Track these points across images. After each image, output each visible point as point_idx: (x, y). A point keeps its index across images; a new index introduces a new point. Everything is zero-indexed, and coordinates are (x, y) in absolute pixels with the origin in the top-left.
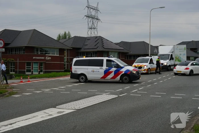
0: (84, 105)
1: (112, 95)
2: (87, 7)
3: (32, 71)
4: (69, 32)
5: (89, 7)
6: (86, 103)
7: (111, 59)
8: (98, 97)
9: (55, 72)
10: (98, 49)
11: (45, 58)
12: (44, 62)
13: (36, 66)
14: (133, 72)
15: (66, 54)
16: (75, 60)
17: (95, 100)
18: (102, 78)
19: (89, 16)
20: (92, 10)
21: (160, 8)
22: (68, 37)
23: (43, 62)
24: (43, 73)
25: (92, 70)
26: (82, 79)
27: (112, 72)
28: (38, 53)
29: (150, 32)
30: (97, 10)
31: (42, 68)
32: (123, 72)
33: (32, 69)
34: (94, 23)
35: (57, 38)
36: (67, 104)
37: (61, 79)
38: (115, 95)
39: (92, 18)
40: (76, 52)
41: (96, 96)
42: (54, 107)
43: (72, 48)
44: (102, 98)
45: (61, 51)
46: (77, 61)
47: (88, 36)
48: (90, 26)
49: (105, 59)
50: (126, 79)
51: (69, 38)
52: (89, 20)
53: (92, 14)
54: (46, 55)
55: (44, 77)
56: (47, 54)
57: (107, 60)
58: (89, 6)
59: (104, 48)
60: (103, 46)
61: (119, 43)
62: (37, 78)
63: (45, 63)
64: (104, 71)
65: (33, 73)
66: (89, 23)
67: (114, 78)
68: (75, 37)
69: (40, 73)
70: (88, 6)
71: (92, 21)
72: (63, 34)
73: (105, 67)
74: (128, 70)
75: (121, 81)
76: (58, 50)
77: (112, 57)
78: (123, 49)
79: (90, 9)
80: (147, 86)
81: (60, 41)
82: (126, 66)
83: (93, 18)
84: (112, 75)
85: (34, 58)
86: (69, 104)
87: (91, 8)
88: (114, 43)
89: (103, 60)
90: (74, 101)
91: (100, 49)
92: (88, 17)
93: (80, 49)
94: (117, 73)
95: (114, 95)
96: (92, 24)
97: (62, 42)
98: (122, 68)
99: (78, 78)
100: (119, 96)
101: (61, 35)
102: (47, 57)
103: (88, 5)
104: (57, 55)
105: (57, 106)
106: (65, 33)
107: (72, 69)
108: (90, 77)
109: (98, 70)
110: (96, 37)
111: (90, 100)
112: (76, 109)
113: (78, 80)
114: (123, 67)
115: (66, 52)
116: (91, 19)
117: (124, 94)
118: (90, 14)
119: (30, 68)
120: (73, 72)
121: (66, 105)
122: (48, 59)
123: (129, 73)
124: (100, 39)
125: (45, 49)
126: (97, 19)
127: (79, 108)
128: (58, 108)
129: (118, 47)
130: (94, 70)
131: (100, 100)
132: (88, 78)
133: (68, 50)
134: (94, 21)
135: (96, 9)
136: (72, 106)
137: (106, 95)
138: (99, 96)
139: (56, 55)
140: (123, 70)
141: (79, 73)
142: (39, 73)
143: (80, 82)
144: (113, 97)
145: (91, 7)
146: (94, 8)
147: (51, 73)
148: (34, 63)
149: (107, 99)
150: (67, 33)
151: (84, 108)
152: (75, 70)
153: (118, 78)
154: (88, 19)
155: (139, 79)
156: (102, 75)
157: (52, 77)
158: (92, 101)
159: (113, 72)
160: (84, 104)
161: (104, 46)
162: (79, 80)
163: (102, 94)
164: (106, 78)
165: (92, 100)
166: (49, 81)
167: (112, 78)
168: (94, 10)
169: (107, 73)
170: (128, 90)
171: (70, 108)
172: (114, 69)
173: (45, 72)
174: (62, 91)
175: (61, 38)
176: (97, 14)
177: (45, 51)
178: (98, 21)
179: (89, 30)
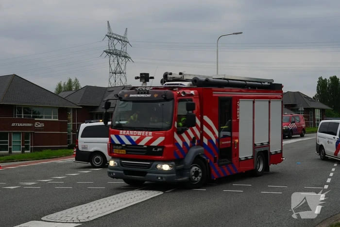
0: (97, 212)
1: (151, 191)
2: (108, 36)
3: (10, 149)
4: (76, 80)
5: (110, 37)
6: (101, 208)
8: (126, 196)
9: (50, 150)
11: (34, 125)
12: (31, 133)
13: (16, 140)
15: (71, 117)
16: (83, 126)
17: (119, 201)
19: (111, 51)
20: (116, 41)
21: (234, 34)
22: (74, 87)
23: (29, 133)
24: (29, 151)
26: (98, 160)
28: (21, 116)
30: (125, 41)
31: (28, 142)
33: (10, 145)
34: (120, 63)
35: (56, 89)
36: (64, 212)
37: (60, 161)
39: (116, 55)
40: (88, 113)
42: (38, 218)
43: (81, 106)
44: (133, 197)
45: (63, 112)
46: (86, 129)
47: (110, 86)
48: (113, 69)
51: (76, 88)
52: (112, 58)
53: (116, 48)
54: (36, 119)
55: (29, 158)
58: (111, 35)
62: (16, 161)
63: (34, 133)
65: (12, 151)
66: (111, 63)
68: (87, 87)
69: (25, 151)
70: (109, 35)
71: (116, 60)
72: (66, 84)
76: (57, 110)
81: (60, 95)
83: (118, 54)
85: (13, 125)
86: (69, 211)
87: (115, 38)
90: (79, 205)
92: (109, 53)
93: (96, 107)
95: (155, 192)
96: (116, 65)
97: (63, 97)
99: (90, 160)
100: (164, 193)
101: (62, 85)
102: (36, 123)
103: (110, 33)
104: (54, 118)
105: (44, 215)
106: (70, 81)
107: (79, 143)
110: (124, 87)
111: (110, 202)
112: (81, 221)
113: (89, 164)
115: (71, 114)
116: (115, 56)
118: (113, 49)
119: (7, 142)
120: (80, 149)
121: (62, 214)
122: (39, 126)
125: (35, 109)
126: (126, 57)
127: (87, 220)
128: (45, 221)
131: (129, 201)
132: (108, 159)
133: (74, 109)
134: (120, 60)
135: (123, 41)
136: (72, 216)
137: (140, 191)
138: (128, 193)
139: (52, 119)
141: (91, 150)
142: (23, 152)
143: (93, 167)
145: (115, 36)
146: (119, 38)
147: (41, 151)
148: (14, 133)
149: (143, 198)
150: (73, 80)
151: (96, 219)
152: (85, 146)
154: (110, 57)
157: (44, 159)
158: (113, 204)
160: (97, 210)
162: (92, 163)
163: (133, 190)
165: (112, 202)
166: (37, 165)
168: (120, 41)
171: (69, 219)
173: (35, 150)
174: (58, 185)
175: (63, 89)
176: (125, 48)
177: (34, 113)
178: (127, 60)
179: (111, 76)
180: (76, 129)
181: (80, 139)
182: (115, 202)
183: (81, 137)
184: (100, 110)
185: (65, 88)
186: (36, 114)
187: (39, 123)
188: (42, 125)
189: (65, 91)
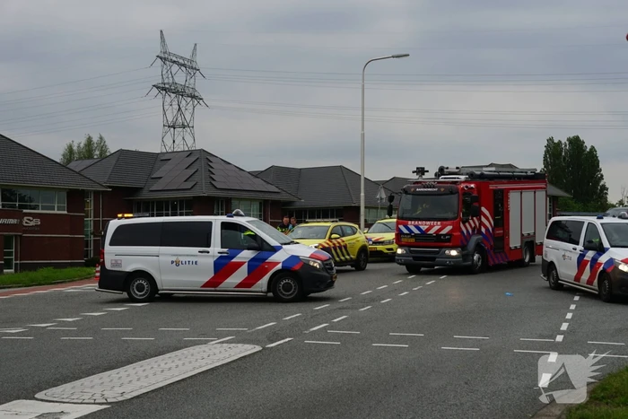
0: (139, 384)
1: (240, 345)
2: (161, 58)
4: (101, 138)
5: (165, 59)
6: (147, 377)
7: (236, 220)
8: (192, 355)
9: (51, 268)
10: (197, 193)
11: (21, 222)
12: (16, 236)
14: (312, 264)
15: (91, 208)
16: (114, 224)
17: (180, 363)
18: (207, 284)
19: (167, 86)
20: (175, 67)
21: (393, 57)
22: (97, 152)
23: (12, 236)
24: (13, 271)
25: (174, 259)
26: (140, 288)
27: (240, 264)
29: (363, 135)
30: (192, 68)
31: (10, 254)
32: (279, 263)
34: (183, 109)
35: (63, 155)
36: (78, 383)
37: (70, 289)
38: (252, 346)
39: (176, 92)
40: (124, 198)
41: (184, 351)
42: (29, 395)
43: (110, 187)
44: (205, 356)
45: (76, 198)
46: (120, 229)
47: (164, 151)
48: (170, 119)
49: (217, 221)
50: (288, 288)
51: (101, 155)
52: (168, 99)
53: (177, 80)
54: (25, 211)
56: (27, 209)
57: (225, 226)
58: (166, 56)
59: (215, 187)
60: (213, 182)
61: (262, 172)
63: (20, 236)
64: (215, 263)
66: (166, 107)
67: (246, 283)
68: (121, 151)
69: (5, 271)
70: (162, 55)
71: (175, 103)
72: (82, 145)
73: (216, 248)
74: (294, 258)
75: (270, 294)
76: (64, 195)
77: (242, 213)
78: (277, 190)
79: (171, 64)
80: (357, 309)
81: (71, 165)
82: (289, 244)
83: (179, 92)
84: (240, 275)
86: (86, 381)
87: (174, 62)
88: (249, 173)
89: (209, 224)
90: (105, 370)
91: (203, 191)
92: (163, 89)
93: (137, 190)
94: (257, 268)
95: (247, 346)
96: (175, 112)
97: (77, 170)
98: (275, 250)
99: (125, 288)
100: (264, 349)
101: (75, 148)
102: (25, 218)
103: (165, 53)
104: (59, 210)
105: (41, 390)
106: (89, 140)
107: (106, 256)
108: (165, 281)
109: (194, 259)
110: (190, 153)
112: (109, 400)
113: (125, 295)
114: (279, 248)
115: (90, 201)
116: (173, 95)
117: (283, 339)
118: (171, 81)
120: (108, 266)
121: (73, 388)
122: (32, 224)
123: (297, 267)
124: (202, 160)
125: (23, 192)
126: (193, 97)
127: (121, 399)
128: (42, 400)
129: (259, 185)
130: (181, 259)
131: (198, 364)
132: (159, 287)
133: (97, 193)
134: (184, 102)
135: (189, 66)
136: (93, 391)
137: (219, 345)
138: (197, 348)
139: (56, 212)
140: (279, 257)
141: (129, 268)
142: (2, 272)
143: (132, 300)
144: (246, 350)
145: (174, 59)
146: (181, 61)
147: (35, 270)
149: (225, 358)
150: (95, 139)
151: (138, 397)
152: (116, 261)
153: (262, 284)
154: (164, 98)
155: (331, 285)
156: (209, 275)
157: (40, 284)
158: (170, 369)
159: (246, 265)
160: (138, 380)
161: (214, 180)
162: (129, 294)
163: (206, 342)
164: (224, 285)
165: (168, 366)
166: (28, 296)
167: (239, 285)
168: (183, 68)
169: (224, 267)
170: (294, 324)
171: (86, 397)
172: (246, 255)
173: (23, 268)
174: (66, 333)
175: (76, 156)
176: (192, 80)
177: (22, 199)
178: (196, 102)
179: (166, 133)
180: (100, 229)
181: (108, 248)
182: (174, 365)
183: (110, 245)
184: (145, 195)
185: (79, 153)
186: (26, 202)
187: (31, 218)
188: (35, 222)
189: (80, 159)
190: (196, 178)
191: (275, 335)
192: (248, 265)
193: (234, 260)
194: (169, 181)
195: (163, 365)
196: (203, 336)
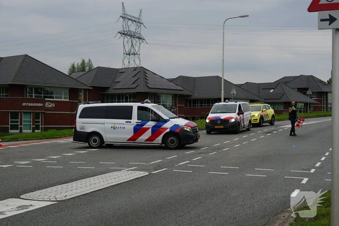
0: (76, 191)
1: (137, 172)
2: (122, 17)
3: (21, 128)
4: (90, 60)
5: (124, 18)
6: (81, 188)
7: (145, 105)
8: (110, 177)
9: (55, 130)
10: (138, 90)
11: (44, 105)
12: (42, 112)
13: (27, 119)
14: (185, 129)
15: (82, 98)
16: (81, 107)
17: (102, 181)
18: (130, 139)
19: (125, 32)
20: (130, 22)
21: (240, 17)
22: (88, 68)
23: (40, 112)
24: (40, 131)
25: (113, 125)
26: (95, 141)
27: (147, 129)
28: (32, 96)
29: (223, 60)
30: (139, 22)
31: (38, 122)
32: (167, 128)
33: (21, 124)
34: (134, 45)
35: (69, 70)
36: (45, 190)
38: (144, 172)
39: (131, 36)
40: (100, 94)
41: (110, 174)
43: (92, 87)
45: (74, 93)
46: (84, 110)
47: (124, 67)
48: (127, 50)
49: (135, 105)
50: (173, 142)
51: (89, 69)
52: (126, 39)
53: (131, 29)
54: (46, 99)
55: (33, 137)
56: (47, 98)
57: (139, 108)
58: (125, 16)
59: (148, 87)
60: (147, 84)
61: (175, 79)
62: (21, 140)
63: (44, 113)
64: (134, 128)
65: (23, 131)
66: (125, 44)
67: (151, 139)
68: (98, 67)
69: (36, 131)
70: (123, 16)
71: (130, 42)
72: (79, 64)
73: (135, 120)
74: (176, 126)
75: (163, 145)
76: (67, 91)
77: (149, 101)
78: (182, 89)
79: (128, 20)
80: (208, 153)
81: (73, 75)
82: (174, 118)
83: (132, 36)
84: (147, 135)
85: (24, 104)
86: (49, 189)
87: (130, 19)
88: (167, 79)
90: (62, 184)
91: (142, 89)
92: (123, 34)
93: (107, 88)
94: (156, 131)
95: (141, 172)
96: (130, 46)
97: (75, 78)
98: (166, 121)
99: (87, 141)
100: (150, 174)
101: (76, 66)
102: (47, 103)
103: (124, 14)
104: (64, 98)
106: (83, 61)
107: (77, 124)
108: (108, 137)
109: (123, 126)
110: (135, 69)
112: (57, 199)
113: (87, 144)
114: (168, 120)
115: (82, 94)
116: (129, 37)
117: (162, 169)
118: (128, 30)
119: (17, 122)
120: (78, 129)
122: (50, 106)
123: (178, 131)
124: (141, 72)
126: (140, 38)
127: (64, 198)
129: (173, 86)
130: (116, 125)
132: (105, 140)
133: (85, 90)
134: (134, 41)
135: (138, 22)
136: (50, 195)
137: (126, 172)
139: (63, 100)
140: (168, 125)
141: (89, 130)
142: (33, 131)
143: (91, 147)
144: (140, 175)
145: (130, 18)
146: (133, 19)
148: (24, 113)
150: (86, 61)
151: (73, 198)
152: (82, 126)
153: (159, 140)
154: (124, 39)
155: (196, 140)
156: (131, 134)
157: (48, 138)
159: (151, 129)
161: (148, 83)
162: (89, 144)
163: (120, 170)
164: (138, 141)
167: (147, 140)
168: (134, 23)
169: (139, 130)
170: (171, 161)
171: (46, 198)
172: (151, 124)
175: (76, 70)
176: (139, 29)
177: (47, 93)
178: (141, 41)
179: (125, 57)
181: (78, 119)
183: (80, 118)
184: (111, 91)
185: (78, 68)
186: (49, 94)
187: (50, 103)
188: (52, 105)
189: (78, 71)
190: (138, 82)
191: (159, 166)
192: (152, 129)
193: (144, 127)
194: (124, 84)
195: (92, 182)
196: (120, 167)
